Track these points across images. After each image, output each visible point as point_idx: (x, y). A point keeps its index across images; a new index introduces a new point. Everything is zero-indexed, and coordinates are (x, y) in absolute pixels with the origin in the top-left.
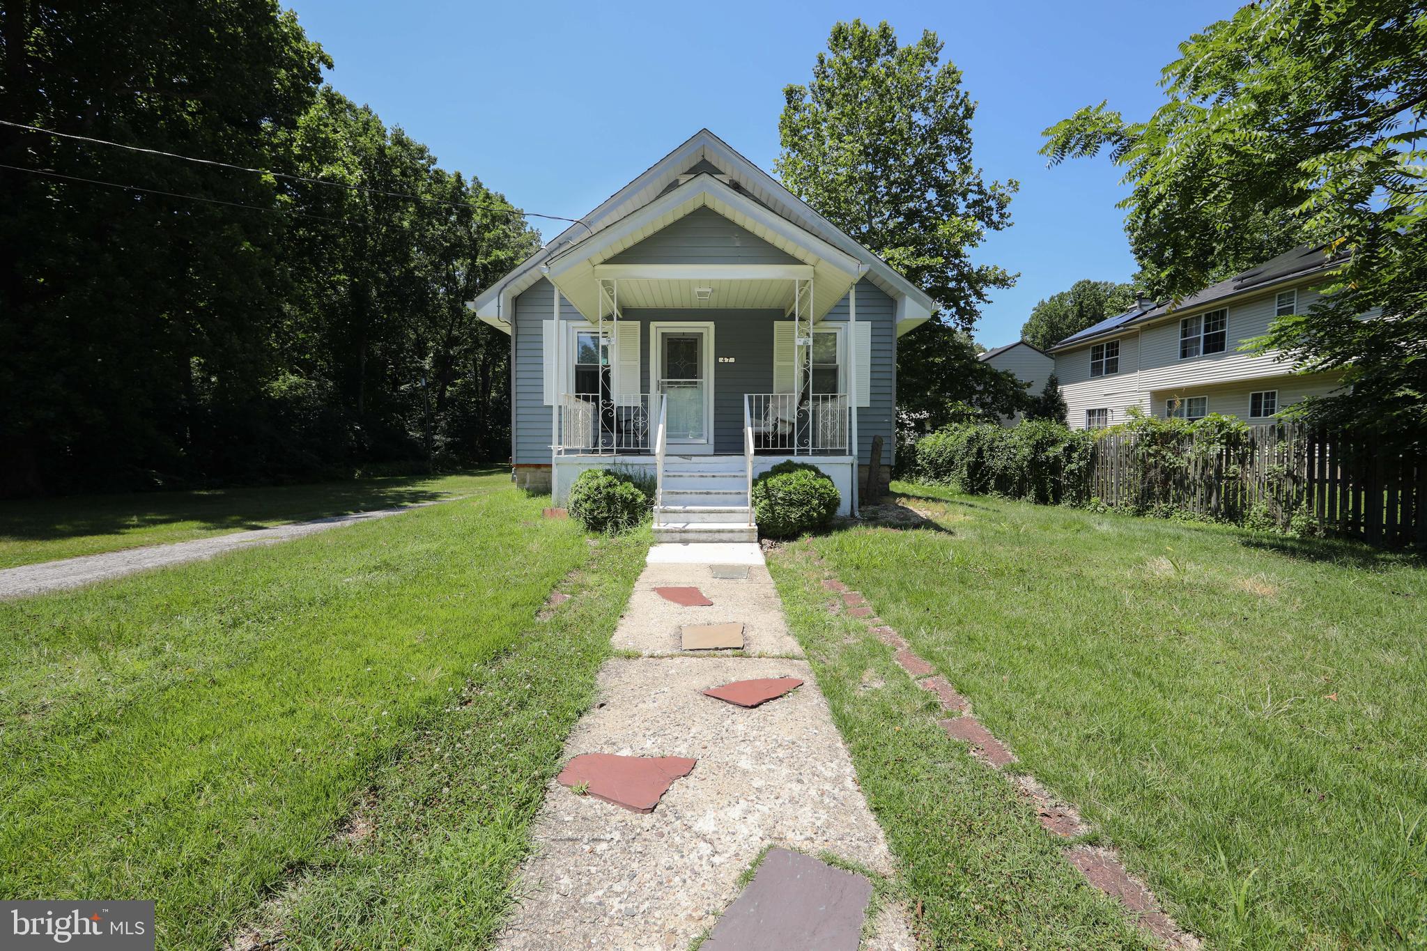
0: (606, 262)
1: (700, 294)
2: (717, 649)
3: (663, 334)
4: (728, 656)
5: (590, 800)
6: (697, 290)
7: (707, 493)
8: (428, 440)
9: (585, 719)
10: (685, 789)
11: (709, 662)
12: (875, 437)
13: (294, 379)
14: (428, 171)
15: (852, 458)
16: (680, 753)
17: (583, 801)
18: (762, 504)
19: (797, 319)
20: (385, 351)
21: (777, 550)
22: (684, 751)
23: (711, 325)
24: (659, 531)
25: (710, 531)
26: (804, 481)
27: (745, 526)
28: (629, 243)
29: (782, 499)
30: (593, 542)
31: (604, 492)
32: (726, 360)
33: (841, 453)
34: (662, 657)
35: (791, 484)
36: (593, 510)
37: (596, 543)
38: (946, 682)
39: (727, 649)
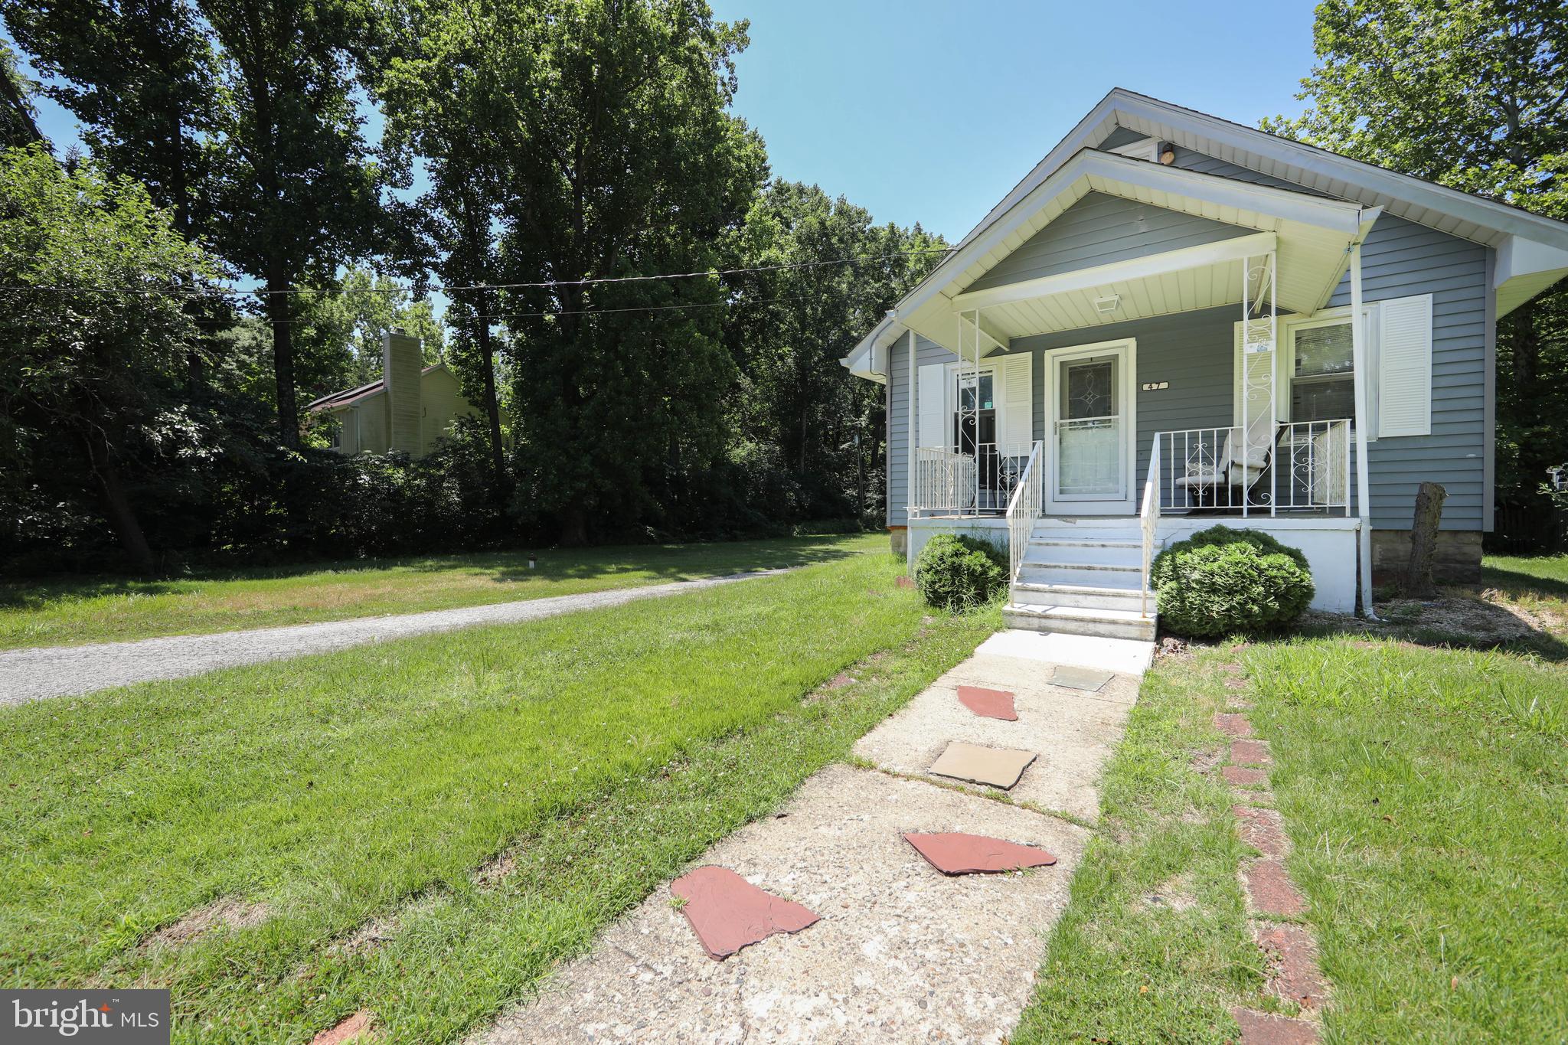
0: (965, 291)
1: (1102, 305)
2: (972, 781)
3: (1062, 363)
4: (979, 795)
5: (680, 919)
6: (1097, 301)
7: (1089, 568)
8: (861, 498)
9: (754, 827)
10: (777, 949)
11: (948, 796)
12: (1422, 486)
13: (751, 446)
14: (864, 232)
15: (1358, 520)
16: (809, 903)
17: (672, 917)
18: (1166, 588)
19: (1246, 315)
20: (827, 413)
21: (1182, 657)
22: (817, 902)
23: (1131, 343)
24: (1011, 614)
25: (1082, 620)
26: (1243, 558)
27: (1136, 617)
28: (991, 262)
29: (1198, 582)
30: (930, 619)
31: (949, 561)
32: (1155, 386)
33: (1338, 512)
34: (896, 776)
35: (1215, 560)
36: (934, 583)
37: (930, 621)
38: (1313, 942)
39: (986, 784)
